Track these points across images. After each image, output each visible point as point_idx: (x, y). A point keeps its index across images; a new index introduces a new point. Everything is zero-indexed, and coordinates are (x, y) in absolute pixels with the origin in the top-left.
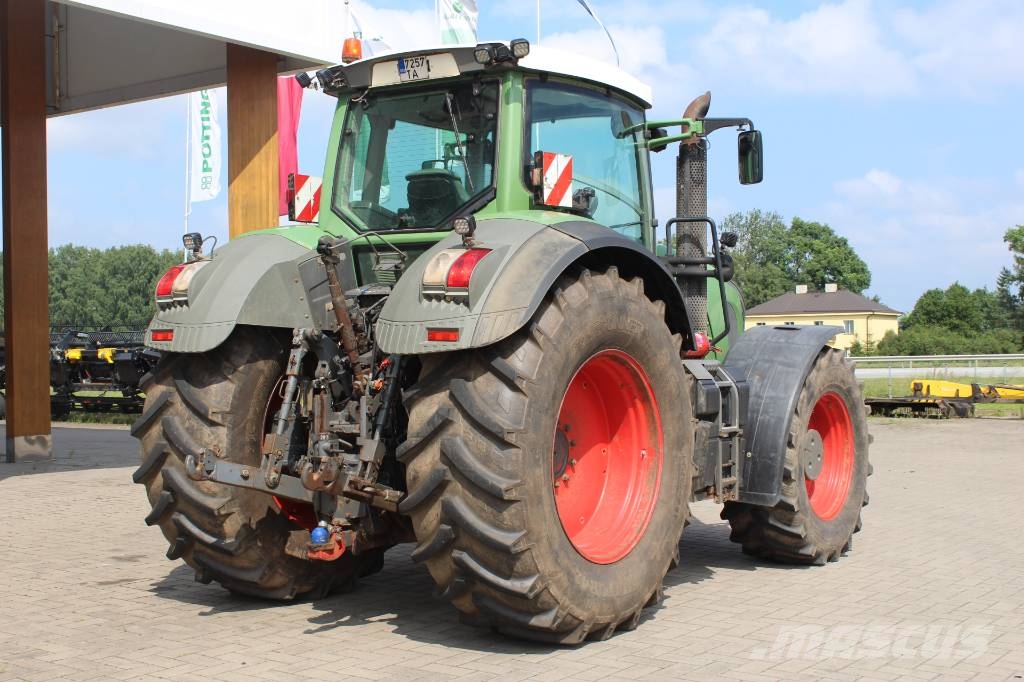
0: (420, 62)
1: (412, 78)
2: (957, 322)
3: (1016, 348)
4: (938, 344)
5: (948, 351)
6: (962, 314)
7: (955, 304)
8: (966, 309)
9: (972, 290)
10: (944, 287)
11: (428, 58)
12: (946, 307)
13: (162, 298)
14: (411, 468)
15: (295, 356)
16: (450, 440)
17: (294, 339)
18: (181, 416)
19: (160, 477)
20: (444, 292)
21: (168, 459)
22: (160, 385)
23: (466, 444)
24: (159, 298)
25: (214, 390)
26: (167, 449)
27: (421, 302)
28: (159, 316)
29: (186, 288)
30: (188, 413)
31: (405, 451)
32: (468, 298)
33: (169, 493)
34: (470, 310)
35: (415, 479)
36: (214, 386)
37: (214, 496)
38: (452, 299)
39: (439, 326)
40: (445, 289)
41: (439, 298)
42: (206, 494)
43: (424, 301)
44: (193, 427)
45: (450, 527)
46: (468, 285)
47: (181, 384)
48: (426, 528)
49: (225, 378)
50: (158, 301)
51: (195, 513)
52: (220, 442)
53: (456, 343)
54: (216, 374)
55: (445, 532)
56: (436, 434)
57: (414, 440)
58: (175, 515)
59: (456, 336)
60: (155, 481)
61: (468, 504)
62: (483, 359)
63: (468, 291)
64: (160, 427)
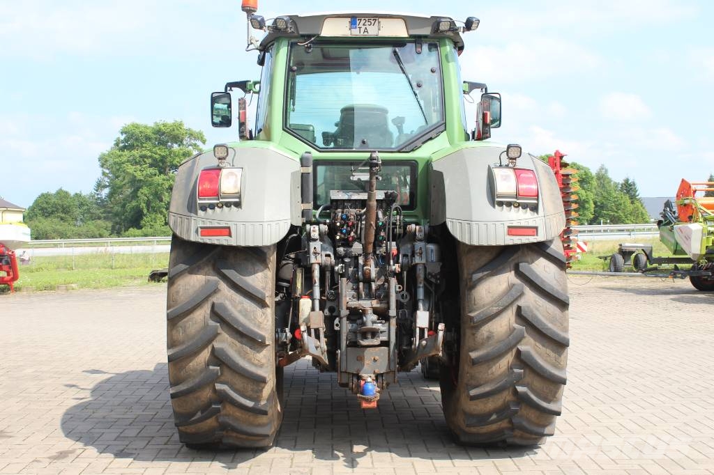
0: (373, 22)
1: (362, 33)
2: (63, 215)
3: (107, 233)
4: (55, 231)
5: (62, 235)
6: (66, 210)
7: (61, 203)
8: (69, 207)
9: (72, 193)
10: (53, 191)
11: (380, 20)
12: (55, 205)
13: (205, 199)
14: (485, 330)
15: (315, 248)
16: (528, 307)
17: (312, 234)
18: (232, 301)
19: (205, 355)
20: (515, 200)
21: (218, 338)
22: (196, 274)
23: (537, 309)
24: (200, 199)
25: (259, 277)
26: (220, 330)
27: (494, 207)
28: (199, 214)
29: (237, 191)
30: (238, 298)
31: (484, 318)
32: (537, 204)
33: (219, 368)
34: (537, 213)
35: (489, 338)
36: (260, 275)
37: (261, 366)
38: (519, 205)
39: (519, 225)
40: (516, 198)
41: (509, 204)
42: (256, 365)
43: (496, 206)
44: (246, 310)
45: (522, 371)
46: (538, 196)
47: (230, 273)
48: (493, 373)
49: (267, 267)
50: (199, 202)
51: (239, 383)
52: (268, 321)
53: (535, 237)
54: (258, 264)
55: (520, 374)
56: (512, 303)
57: (495, 309)
58: (219, 386)
59: (534, 232)
60: (196, 359)
61: (537, 352)
62: (536, 248)
63: (538, 200)
64: (205, 312)
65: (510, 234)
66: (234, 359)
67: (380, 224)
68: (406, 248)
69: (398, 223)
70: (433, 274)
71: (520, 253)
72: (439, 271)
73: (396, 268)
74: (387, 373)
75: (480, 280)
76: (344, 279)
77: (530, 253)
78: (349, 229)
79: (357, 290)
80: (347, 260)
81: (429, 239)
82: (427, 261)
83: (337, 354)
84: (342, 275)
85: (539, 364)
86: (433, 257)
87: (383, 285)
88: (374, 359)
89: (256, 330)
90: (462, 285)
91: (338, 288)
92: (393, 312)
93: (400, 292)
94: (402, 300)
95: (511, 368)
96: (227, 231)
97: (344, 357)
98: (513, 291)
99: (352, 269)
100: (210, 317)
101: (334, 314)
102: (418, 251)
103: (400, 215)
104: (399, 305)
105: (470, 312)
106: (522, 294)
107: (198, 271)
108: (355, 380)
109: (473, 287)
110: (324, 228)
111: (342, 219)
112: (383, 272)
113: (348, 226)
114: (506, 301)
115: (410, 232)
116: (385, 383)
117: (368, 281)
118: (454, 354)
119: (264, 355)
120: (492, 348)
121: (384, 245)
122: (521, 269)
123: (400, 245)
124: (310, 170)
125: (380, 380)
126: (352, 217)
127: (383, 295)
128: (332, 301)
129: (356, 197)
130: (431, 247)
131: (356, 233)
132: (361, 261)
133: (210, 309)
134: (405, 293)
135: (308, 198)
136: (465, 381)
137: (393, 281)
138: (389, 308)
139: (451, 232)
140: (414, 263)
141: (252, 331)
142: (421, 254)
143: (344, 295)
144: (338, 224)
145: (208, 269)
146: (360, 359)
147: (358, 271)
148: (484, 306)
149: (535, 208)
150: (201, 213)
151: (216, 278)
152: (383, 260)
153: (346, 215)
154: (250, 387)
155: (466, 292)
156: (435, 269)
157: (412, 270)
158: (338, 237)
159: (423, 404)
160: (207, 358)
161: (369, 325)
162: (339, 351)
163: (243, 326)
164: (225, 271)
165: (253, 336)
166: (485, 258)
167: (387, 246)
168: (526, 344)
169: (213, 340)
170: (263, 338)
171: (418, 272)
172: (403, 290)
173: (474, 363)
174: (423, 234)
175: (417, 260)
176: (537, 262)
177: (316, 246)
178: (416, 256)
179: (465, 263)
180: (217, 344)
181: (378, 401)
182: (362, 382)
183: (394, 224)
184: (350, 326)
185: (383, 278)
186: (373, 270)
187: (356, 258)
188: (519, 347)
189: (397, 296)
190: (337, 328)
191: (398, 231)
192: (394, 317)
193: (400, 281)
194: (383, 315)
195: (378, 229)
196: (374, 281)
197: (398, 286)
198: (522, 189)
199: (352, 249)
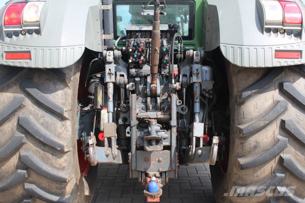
13: (10, 28)
14: (252, 141)
15: (110, 69)
16: (291, 121)
17: (108, 58)
18: (35, 116)
19: (14, 160)
20: (281, 27)
21: (24, 147)
22: (6, 92)
23: (298, 123)
24: (6, 28)
25: (60, 95)
26: (25, 140)
27: (263, 33)
28: (5, 40)
29: (37, 20)
30: (40, 112)
31: (252, 130)
32: (301, 31)
33: (25, 171)
34: (301, 38)
35: (255, 147)
36: (60, 92)
37: (63, 169)
38: (285, 31)
39: (285, 49)
40: (283, 25)
41: (276, 31)
42: (58, 169)
43: (265, 32)
44: (47, 123)
45: (284, 175)
46: (302, 23)
47: (33, 91)
48: (258, 176)
49: (66, 85)
50: (5, 29)
51: (45, 183)
52: (67, 131)
53: (300, 59)
54: (59, 83)
55: (281, 178)
56: (276, 118)
57: (262, 124)
58: (28, 186)
59: (298, 55)
60: (7, 164)
61: (297, 159)
62: (298, 70)
63: (302, 26)
64: (13, 124)
65: (276, 57)
66: (38, 164)
67: (165, 50)
68: (186, 70)
69: (179, 50)
70: (207, 90)
71: (283, 74)
72: (212, 87)
73: (177, 86)
74: (169, 171)
75: (249, 97)
76: (134, 96)
77: (291, 73)
78: (139, 54)
79: (145, 103)
80: (137, 79)
81: (204, 62)
82: (202, 80)
83: (129, 156)
84: (133, 92)
85: (299, 170)
86: (208, 76)
87: (167, 99)
88: (159, 160)
89: (56, 140)
90: (232, 101)
91: (129, 103)
92: (174, 122)
93: (180, 105)
94: (182, 112)
95: (274, 173)
96: (27, 55)
97: (134, 159)
98: (278, 107)
99: (142, 86)
100: (17, 129)
101: (126, 123)
102: (195, 72)
103: (181, 44)
104: (180, 116)
105: (239, 124)
106: (286, 109)
107: (8, 90)
108: (144, 176)
109: (242, 103)
110: (118, 53)
111: (134, 46)
112: (167, 89)
113: (138, 52)
114: (271, 116)
115: (189, 56)
116: (167, 178)
117: (154, 96)
118: (222, 152)
119: (65, 160)
120: (258, 156)
121: (168, 67)
122: (285, 88)
123: (181, 67)
124: (110, 7)
125: (164, 176)
126: (142, 44)
127: (166, 108)
128: (124, 112)
129: (145, 28)
130: (206, 68)
131: (145, 57)
132: (149, 80)
133: (16, 123)
134: (184, 106)
135: (108, 30)
136: (233, 180)
137: (175, 97)
138: (170, 119)
139: (225, 56)
140: (191, 82)
141: (52, 141)
142: (198, 74)
143: (133, 108)
144: (131, 50)
145: (16, 88)
146: (147, 160)
147: (146, 88)
148: (252, 120)
149: (299, 35)
150: (7, 39)
151: (22, 96)
152: (167, 79)
153: (137, 43)
154: (54, 186)
155: (236, 107)
156: (209, 86)
157: (190, 87)
158: (130, 61)
159: (197, 173)
160: (16, 163)
161: (154, 135)
162: (130, 153)
163: (44, 137)
164: (29, 90)
165: (52, 145)
166: (253, 79)
167: (169, 68)
168: (287, 153)
169: (20, 148)
170: (62, 147)
171: (195, 89)
172: (183, 104)
173: (242, 167)
174: (199, 57)
175: (194, 79)
176: (297, 82)
177: (110, 68)
178: (193, 76)
179: (234, 83)
180: (23, 152)
181: (161, 197)
182: (148, 179)
183: (176, 51)
184: (139, 134)
185: (166, 94)
186: (158, 87)
187: (146, 77)
188: (282, 155)
189: (177, 109)
190: (128, 135)
191: (179, 56)
192: (175, 126)
193: (180, 97)
194: (165, 125)
195: (162, 54)
196: (159, 96)
197: (178, 101)
198: (287, 17)
199: (142, 70)
